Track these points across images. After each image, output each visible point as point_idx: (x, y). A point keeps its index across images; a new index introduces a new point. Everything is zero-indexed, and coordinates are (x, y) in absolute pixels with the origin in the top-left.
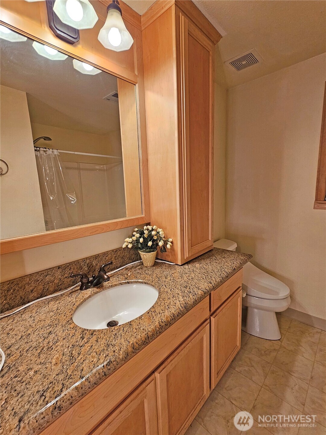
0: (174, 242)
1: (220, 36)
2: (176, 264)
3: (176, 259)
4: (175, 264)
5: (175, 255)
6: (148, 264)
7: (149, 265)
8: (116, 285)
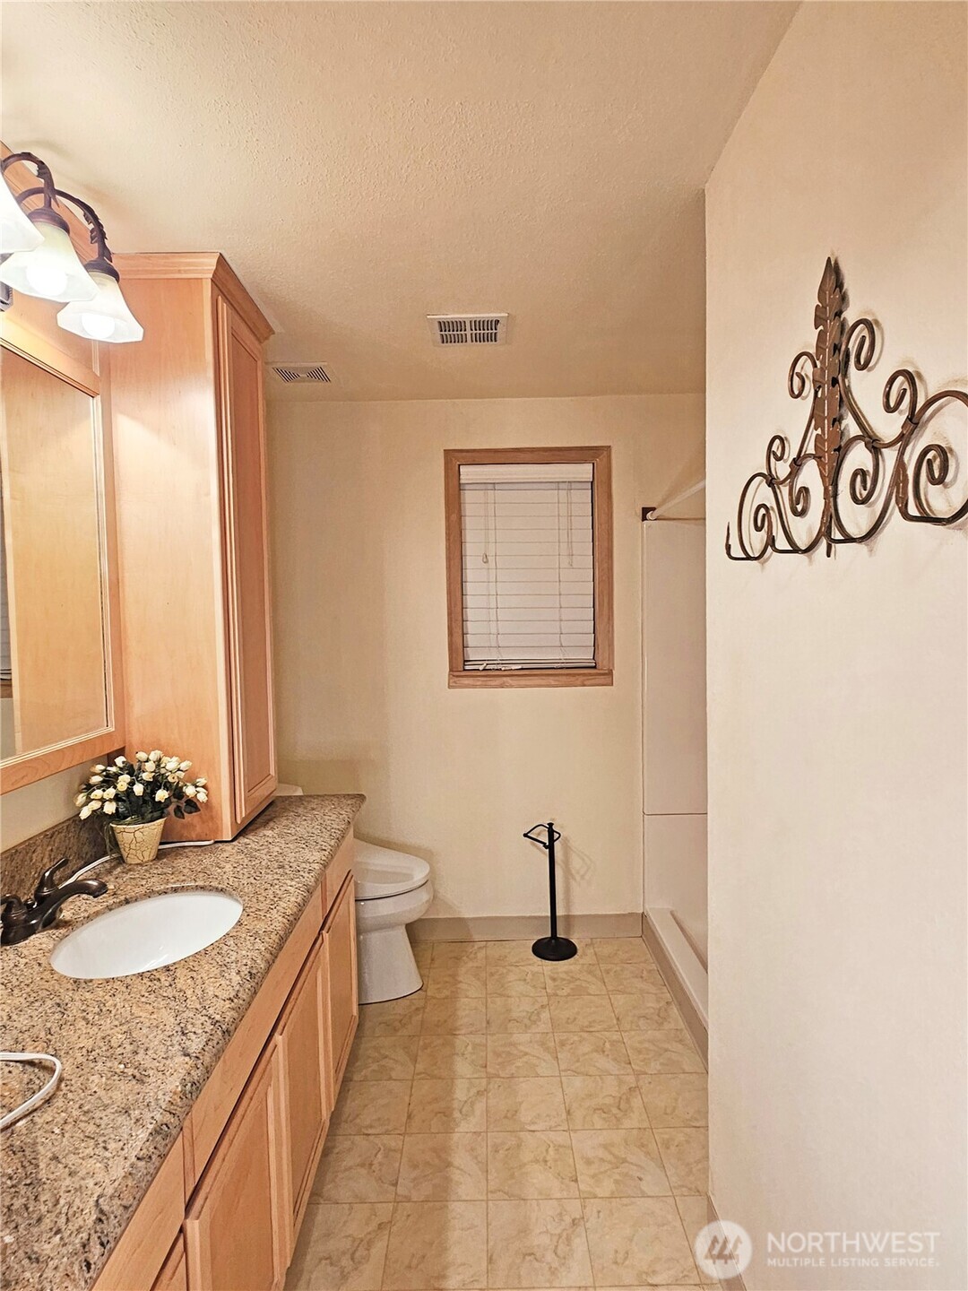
0: (209, 786)
1: (271, 331)
2: (216, 842)
3: (217, 830)
4: (212, 841)
5: (212, 818)
6: (146, 854)
7: (146, 859)
8: (97, 914)
